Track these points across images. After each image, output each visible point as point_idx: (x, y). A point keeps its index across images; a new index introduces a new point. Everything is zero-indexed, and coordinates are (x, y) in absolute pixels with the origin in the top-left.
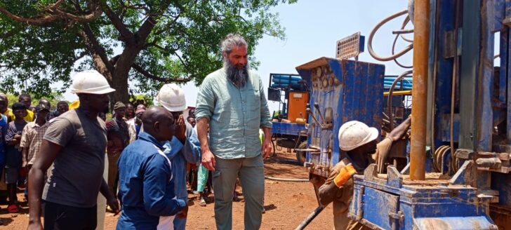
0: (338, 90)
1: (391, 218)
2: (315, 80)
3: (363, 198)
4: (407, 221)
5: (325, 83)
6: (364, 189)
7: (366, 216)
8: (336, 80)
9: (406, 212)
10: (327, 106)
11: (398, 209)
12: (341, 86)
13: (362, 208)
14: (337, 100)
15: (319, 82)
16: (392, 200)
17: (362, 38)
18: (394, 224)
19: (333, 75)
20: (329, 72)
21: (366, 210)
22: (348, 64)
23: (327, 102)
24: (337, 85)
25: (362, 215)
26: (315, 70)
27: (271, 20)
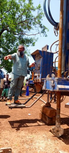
0: (41, 59)
1: (52, 86)
2: (36, 57)
3: (46, 84)
4: (56, 86)
5: (38, 58)
6: (46, 81)
7: (47, 88)
8: (41, 56)
9: (56, 84)
10: (39, 64)
11: (54, 83)
12: (42, 58)
13: (46, 86)
14: (41, 62)
15: (37, 58)
16: (52, 82)
17: (48, 46)
18: (53, 88)
19: (40, 55)
20: (39, 55)
21: (47, 86)
22: (44, 52)
23: (39, 63)
24: (41, 58)
25: (46, 88)
26: (36, 55)
27: (28, 51)
